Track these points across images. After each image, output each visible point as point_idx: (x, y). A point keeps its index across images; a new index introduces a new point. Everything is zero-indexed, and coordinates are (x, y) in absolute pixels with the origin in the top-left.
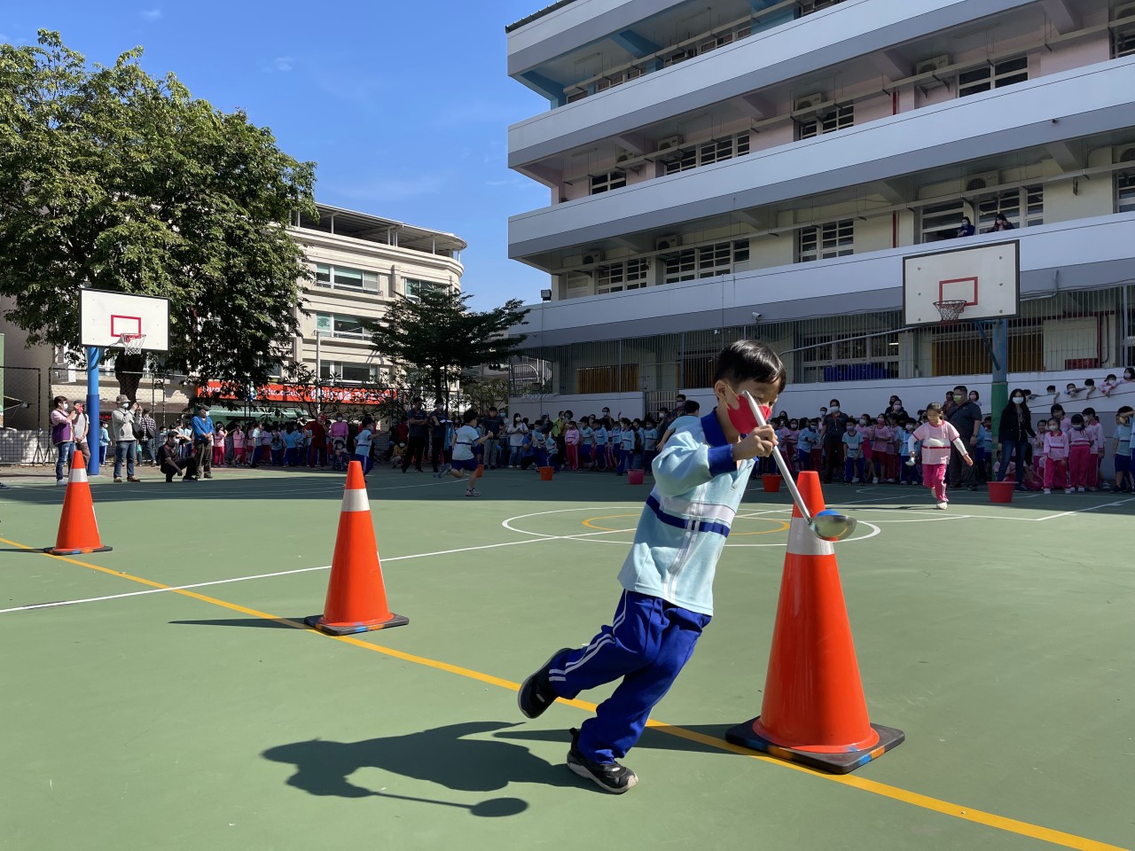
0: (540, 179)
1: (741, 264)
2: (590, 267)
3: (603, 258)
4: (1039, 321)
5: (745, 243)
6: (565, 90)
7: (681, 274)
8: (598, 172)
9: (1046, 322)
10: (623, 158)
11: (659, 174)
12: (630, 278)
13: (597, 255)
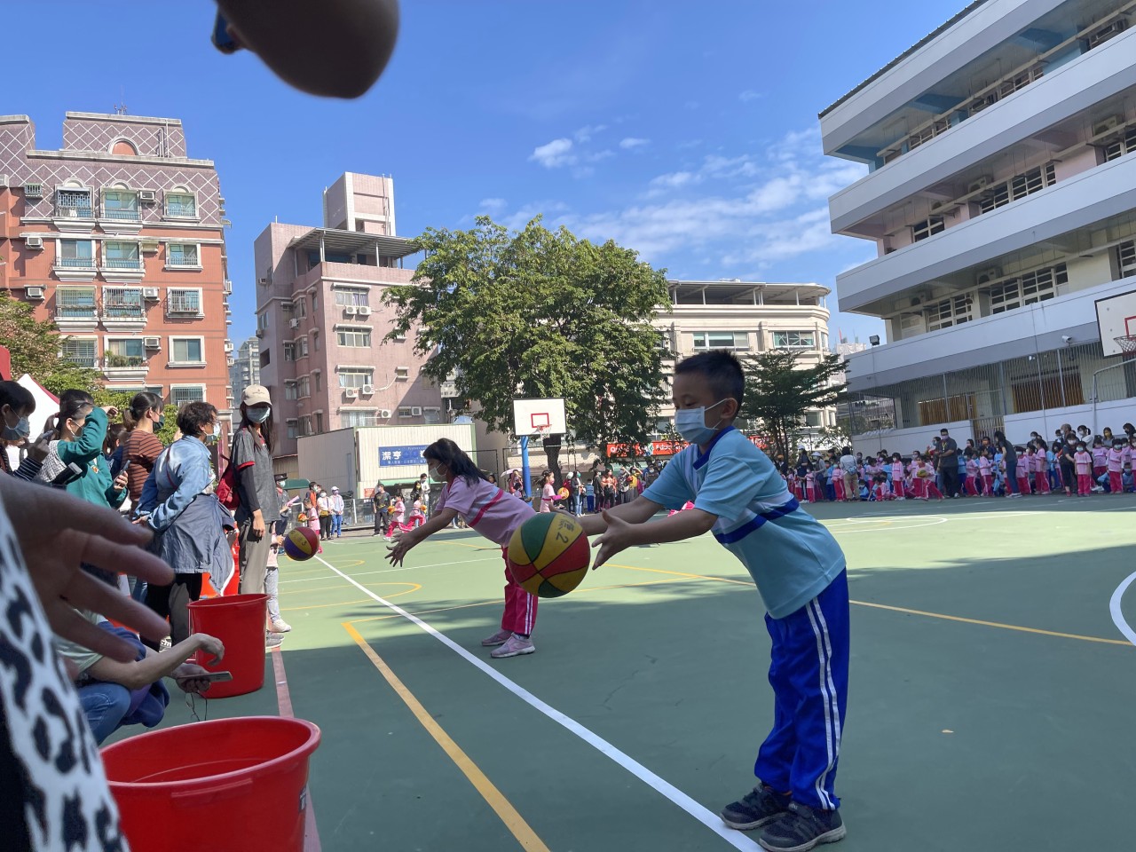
0: (864, 236)
1: (1063, 286)
2: (919, 307)
3: (930, 297)
5: (1062, 267)
6: (878, 154)
7: (1005, 303)
8: (917, 221)
10: (937, 205)
11: (973, 214)
12: (958, 312)
13: (922, 296)
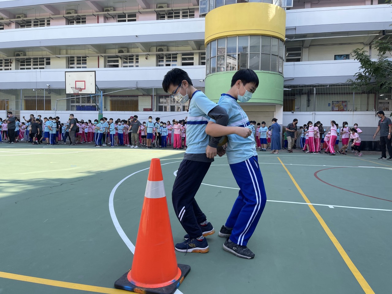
1: (48, 66)
4: (137, 96)
5: (49, 59)
7: (26, 67)
9: (139, 97)
11: (17, 27)
12: (6, 66)
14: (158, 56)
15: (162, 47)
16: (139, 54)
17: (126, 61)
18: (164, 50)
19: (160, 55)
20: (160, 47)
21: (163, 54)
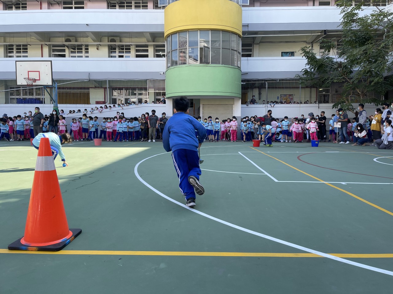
4: (88, 88)
9: (90, 89)
14: (110, 47)
15: (115, 38)
16: (89, 44)
17: (75, 51)
18: (116, 41)
19: (112, 46)
20: (113, 38)
21: (115, 45)
